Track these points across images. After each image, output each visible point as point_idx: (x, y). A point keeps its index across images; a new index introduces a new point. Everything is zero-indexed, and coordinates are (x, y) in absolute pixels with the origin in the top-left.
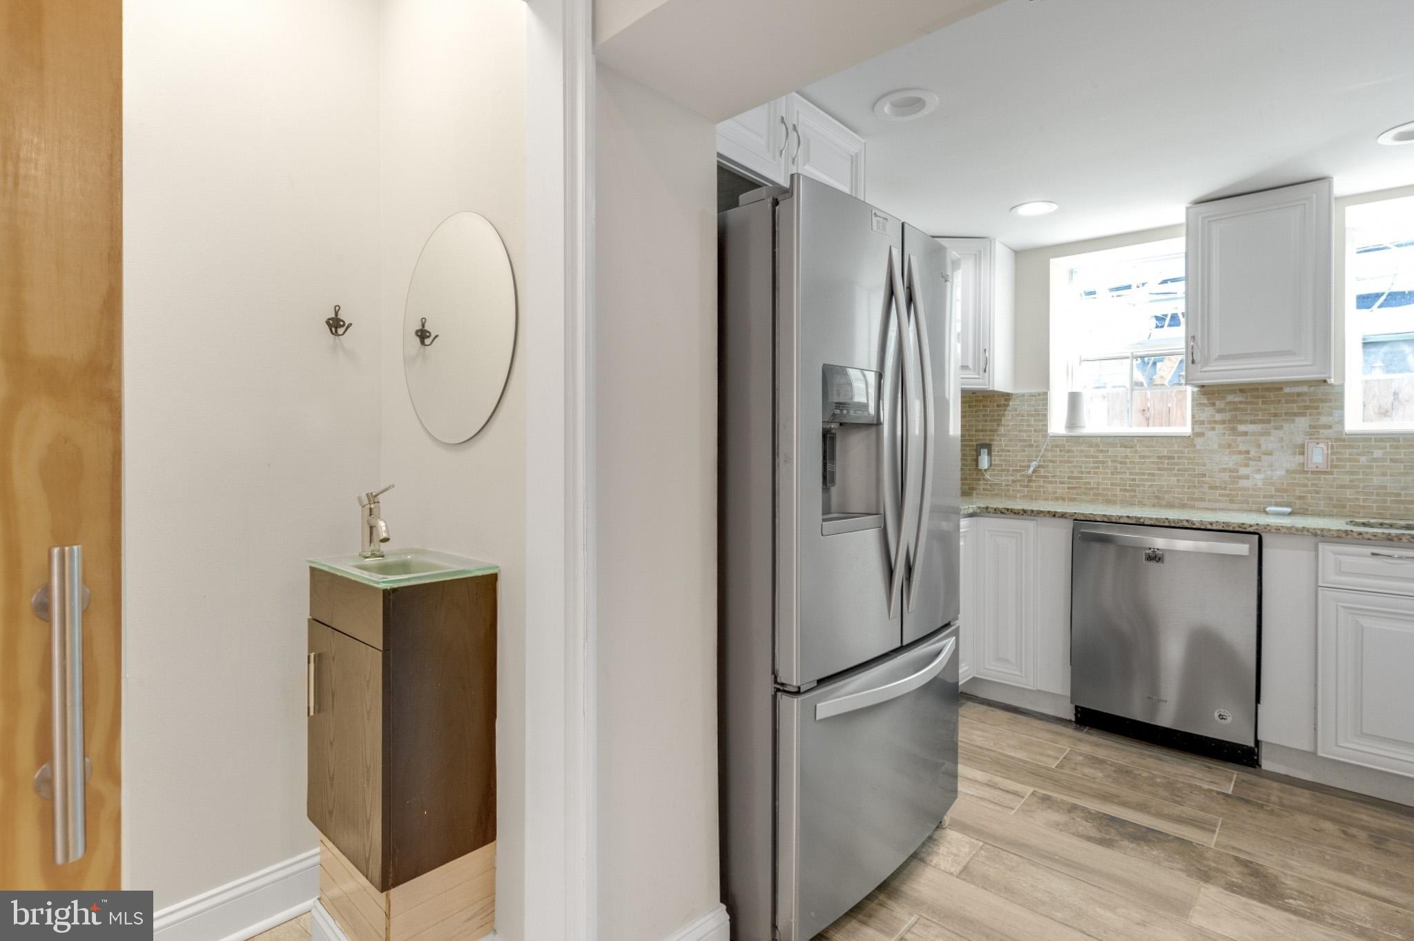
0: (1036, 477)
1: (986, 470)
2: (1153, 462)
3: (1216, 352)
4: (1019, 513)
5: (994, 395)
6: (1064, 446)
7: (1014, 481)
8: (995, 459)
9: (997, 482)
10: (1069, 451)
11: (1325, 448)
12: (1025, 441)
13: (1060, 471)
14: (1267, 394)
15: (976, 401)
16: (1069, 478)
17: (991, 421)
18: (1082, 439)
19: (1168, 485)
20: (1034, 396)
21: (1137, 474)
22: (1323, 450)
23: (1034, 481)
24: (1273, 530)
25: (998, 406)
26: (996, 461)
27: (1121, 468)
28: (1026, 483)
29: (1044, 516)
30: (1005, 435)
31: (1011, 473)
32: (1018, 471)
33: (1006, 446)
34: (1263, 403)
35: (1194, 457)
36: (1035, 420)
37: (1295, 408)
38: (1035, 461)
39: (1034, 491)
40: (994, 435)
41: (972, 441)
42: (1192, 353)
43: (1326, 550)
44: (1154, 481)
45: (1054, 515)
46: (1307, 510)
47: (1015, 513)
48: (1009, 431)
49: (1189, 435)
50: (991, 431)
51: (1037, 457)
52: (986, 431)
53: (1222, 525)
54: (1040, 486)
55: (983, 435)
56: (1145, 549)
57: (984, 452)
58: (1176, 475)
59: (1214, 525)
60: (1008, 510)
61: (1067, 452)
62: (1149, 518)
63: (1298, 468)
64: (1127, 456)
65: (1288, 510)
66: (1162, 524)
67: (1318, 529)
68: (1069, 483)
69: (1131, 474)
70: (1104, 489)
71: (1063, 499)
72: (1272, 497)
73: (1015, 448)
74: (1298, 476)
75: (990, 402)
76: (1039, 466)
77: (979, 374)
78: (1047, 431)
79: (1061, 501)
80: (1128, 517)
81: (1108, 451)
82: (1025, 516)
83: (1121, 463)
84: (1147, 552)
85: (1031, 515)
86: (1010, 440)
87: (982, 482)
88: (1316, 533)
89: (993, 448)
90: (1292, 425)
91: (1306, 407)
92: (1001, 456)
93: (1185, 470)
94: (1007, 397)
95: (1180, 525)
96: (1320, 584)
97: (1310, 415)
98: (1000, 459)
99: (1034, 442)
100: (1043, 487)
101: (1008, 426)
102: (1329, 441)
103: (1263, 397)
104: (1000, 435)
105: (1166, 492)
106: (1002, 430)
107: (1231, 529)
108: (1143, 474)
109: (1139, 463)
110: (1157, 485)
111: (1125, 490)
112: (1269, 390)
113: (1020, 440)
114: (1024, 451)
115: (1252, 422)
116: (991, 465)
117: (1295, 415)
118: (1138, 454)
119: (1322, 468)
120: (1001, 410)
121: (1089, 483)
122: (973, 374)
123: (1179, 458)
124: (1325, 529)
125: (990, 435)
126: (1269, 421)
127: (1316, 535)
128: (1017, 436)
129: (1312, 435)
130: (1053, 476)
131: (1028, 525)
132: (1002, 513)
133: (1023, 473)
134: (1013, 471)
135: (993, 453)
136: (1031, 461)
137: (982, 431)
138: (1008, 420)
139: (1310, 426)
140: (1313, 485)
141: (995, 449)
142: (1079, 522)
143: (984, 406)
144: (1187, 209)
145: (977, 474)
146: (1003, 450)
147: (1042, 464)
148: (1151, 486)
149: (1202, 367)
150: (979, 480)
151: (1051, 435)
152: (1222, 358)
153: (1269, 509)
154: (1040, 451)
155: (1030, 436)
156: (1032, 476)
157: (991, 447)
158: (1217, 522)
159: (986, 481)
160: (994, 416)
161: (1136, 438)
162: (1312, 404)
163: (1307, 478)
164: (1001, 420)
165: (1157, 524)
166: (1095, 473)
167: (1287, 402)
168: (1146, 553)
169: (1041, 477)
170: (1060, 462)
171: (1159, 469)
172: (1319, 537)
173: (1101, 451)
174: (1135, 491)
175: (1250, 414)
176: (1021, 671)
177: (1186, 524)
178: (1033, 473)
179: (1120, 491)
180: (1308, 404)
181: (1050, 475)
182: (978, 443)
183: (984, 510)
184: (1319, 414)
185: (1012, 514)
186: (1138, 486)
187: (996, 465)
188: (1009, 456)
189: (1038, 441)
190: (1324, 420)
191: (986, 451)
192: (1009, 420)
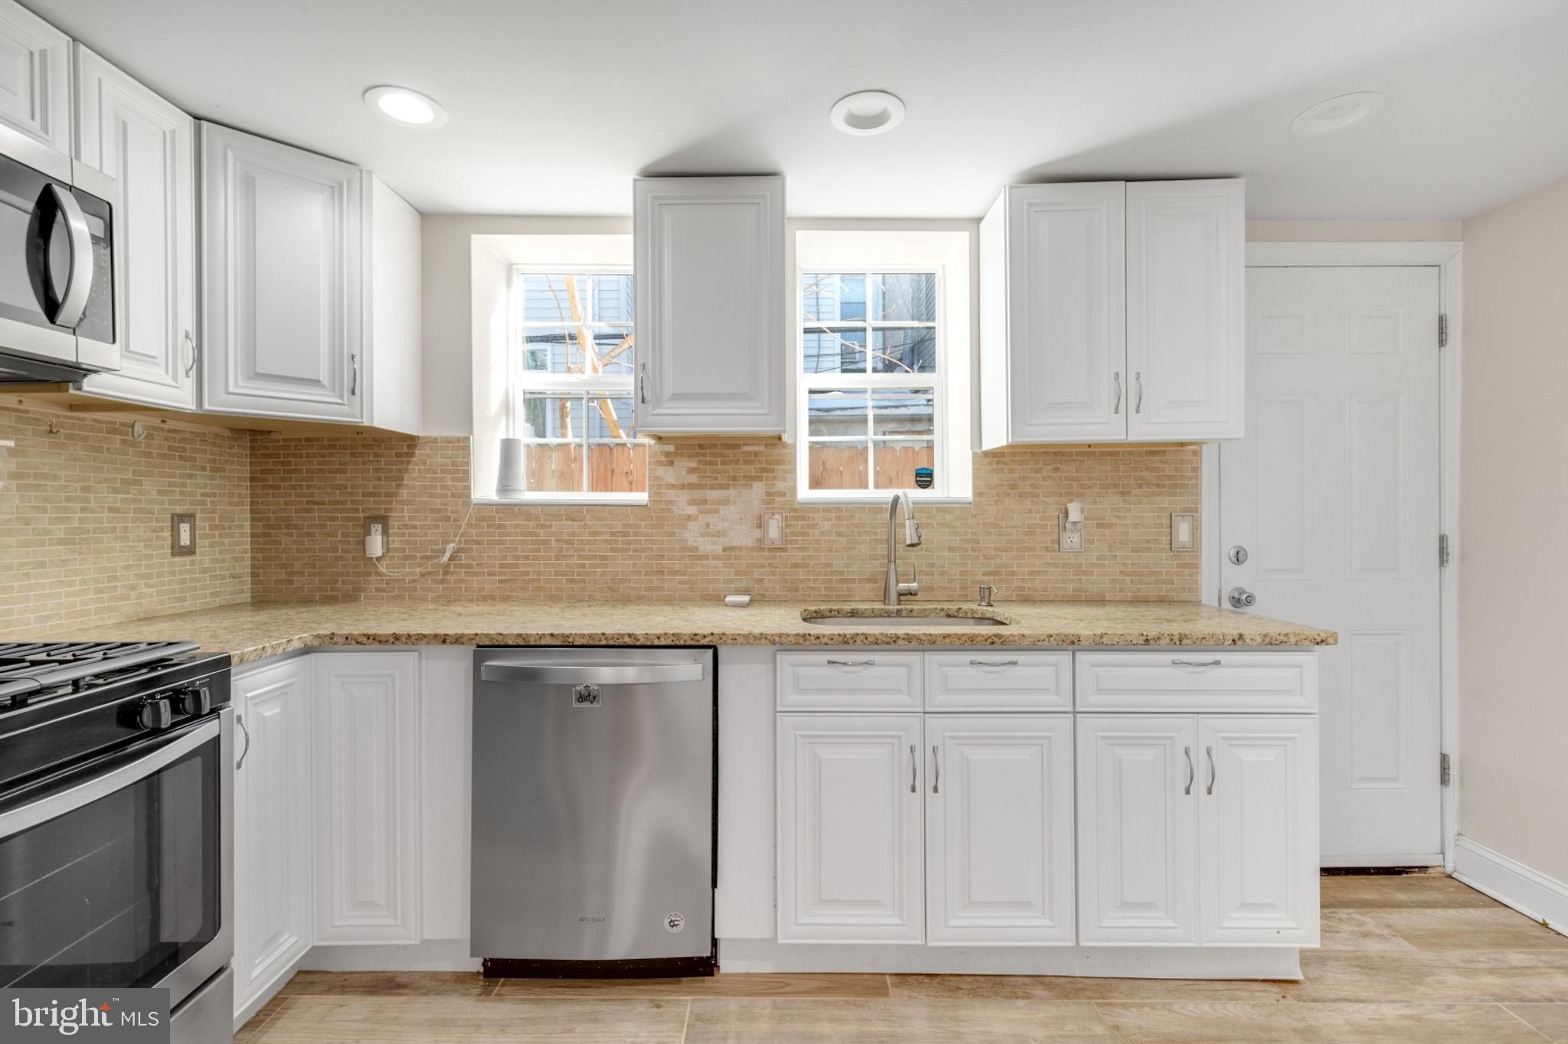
0: (455, 566)
1: (379, 559)
2: (606, 541)
3: (668, 391)
4: (387, 641)
5: (391, 438)
6: (493, 518)
7: (422, 575)
8: (394, 541)
9: (396, 576)
10: (500, 527)
11: (780, 520)
12: (439, 511)
13: (488, 556)
14: (726, 451)
15: (363, 446)
16: (501, 566)
17: (386, 479)
18: (517, 508)
19: (622, 571)
20: (450, 442)
21: (587, 558)
22: (778, 523)
23: (453, 572)
24: (729, 641)
25: (398, 455)
26: (396, 542)
27: (567, 549)
28: (441, 577)
29: (428, 643)
30: (409, 503)
31: (418, 561)
32: (428, 558)
33: (411, 519)
34: (723, 463)
35: (652, 532)
36: (453, 480)
37: (752, 470)
38: (453, 542)
39: (452, 588)
40: (391, 502)
41: (357, 510)
42: (642, 387)
43: (785, 659)
44: (607, 566)
45: (444, 640)
46: (764, 595)
47: (380, 642)
48: (415, 495)
49: (645, 503)
50: (387, 495)
51: (455, 536)
52: (379, 495)
53: (672, 638)
54: (461, 581)
55: (375, 502)
56: (574, 686)
57: (377, 529)
58: (631, 558)
59: (662, 639)
60: (368, 637)
61: (498, 528)
62: (580, 635)
63: (755, 545)
64: (574, 532)
65: (746, 599)
66: (597, 643)
67: (776, 635)
68: (501, 574)
69: (580, 557)
70: (547, 581)
71: (493, 598)
72: (731, 581)
73: (425, 523)
74: (756, 554)
75: (385, 449)
76: (459, 550)
77: (342, 398)
78: (469, 496)
79: (490, 601)
80: (552, 635)
81: (551, 526)
82: (399, 646)
83: (567, 542)
84: (578, 688)
85: (406, 643)
86: (417, 511)
87: (373, 578)
88: (774, 640)
89: (390, 523)
90: (750, 491)
91: (763, 470)
92: (403, 535)
93: (643, 550)
94: (410, 442)
95: (620, 642)
96: (779, 709)
97: (767, 479)
98: (402, 541)
99: (452, 512)
100: (464, 581)
101: (413, 487)
102: (783, 511)
103: (722, 455)
104: (402, 502)
105: (622, 581)
106: (404, 493)
107: (682, 643)
108: (595, 557)
109: (589, 542)
110: (610, 572)
111: (572, 581)
112: (727, 446)
113: (431, 511)
114: (437, 527)
115: (712, 488)
116: (387, 550)
117: (752, 479)
118: (587, 530)
119: (778, 544)
120: (403, 462)
121: (527, 573)
122: (331, 396)
123: (636, 534)
124: (783, 634)
125: (386, 502)
126: (727, 487)
127: (774, 643)
128: (426, 503)
129: (768, 503)
130: (479, 565)
131: (403, 661)
132: (358, 643)
133: (435, 561)
134: (422, 558)
135: (390, 531)
136: (448, 542)
137: (373, 494)
138: (413, 478)
139: (768, 494)
140: (770, 564)
141: (394, 524)
142: (486, 648)
143: (376, 455)
144: (635, 180)
145: (365, 564)
146: (406, 526)
147: (463, 546)
148: (603, 574)
149: (654, 408)
150: (369, 574)
151: (475, 502)
152: (677, 397)
153: (730, 599)
154: (460, 527)
155: (445, 504)
156: (448, 565)
157: (387, 521)
158: (666, 634)
159: (380, 575)
160: (391, 471)
161: (585, 507)
162: (768, 466)
163: (763, 557)
164: (401, 479)
165: (591, 643)
166: (536, 558)
167: (746, 462)
168: (576, 691)
169: (462, 566)
170: (489, 543)
171: (613, 550)
172: (778, 645)
173: (543, 526)
174: (584, 581)
175: (710, 477)
176: (396, 918)
177: (628, 641)
178: (449, 560)
179: (566, 583)
180: (764, 466)
181: (475, 563)
182: (368, 514)
183: (327, 640)
184: (775, 478)
185: (377, 646)
186: (588, 574)
187: (396, 550)
188: (416, 535)
189: (457, 512)
190: (780, 486)
191: (379, 527)
192: (414, 476)
